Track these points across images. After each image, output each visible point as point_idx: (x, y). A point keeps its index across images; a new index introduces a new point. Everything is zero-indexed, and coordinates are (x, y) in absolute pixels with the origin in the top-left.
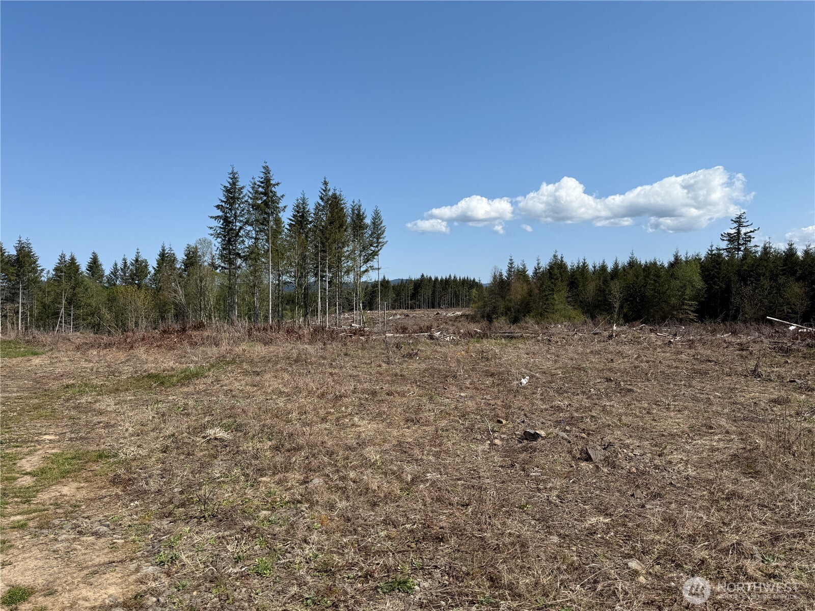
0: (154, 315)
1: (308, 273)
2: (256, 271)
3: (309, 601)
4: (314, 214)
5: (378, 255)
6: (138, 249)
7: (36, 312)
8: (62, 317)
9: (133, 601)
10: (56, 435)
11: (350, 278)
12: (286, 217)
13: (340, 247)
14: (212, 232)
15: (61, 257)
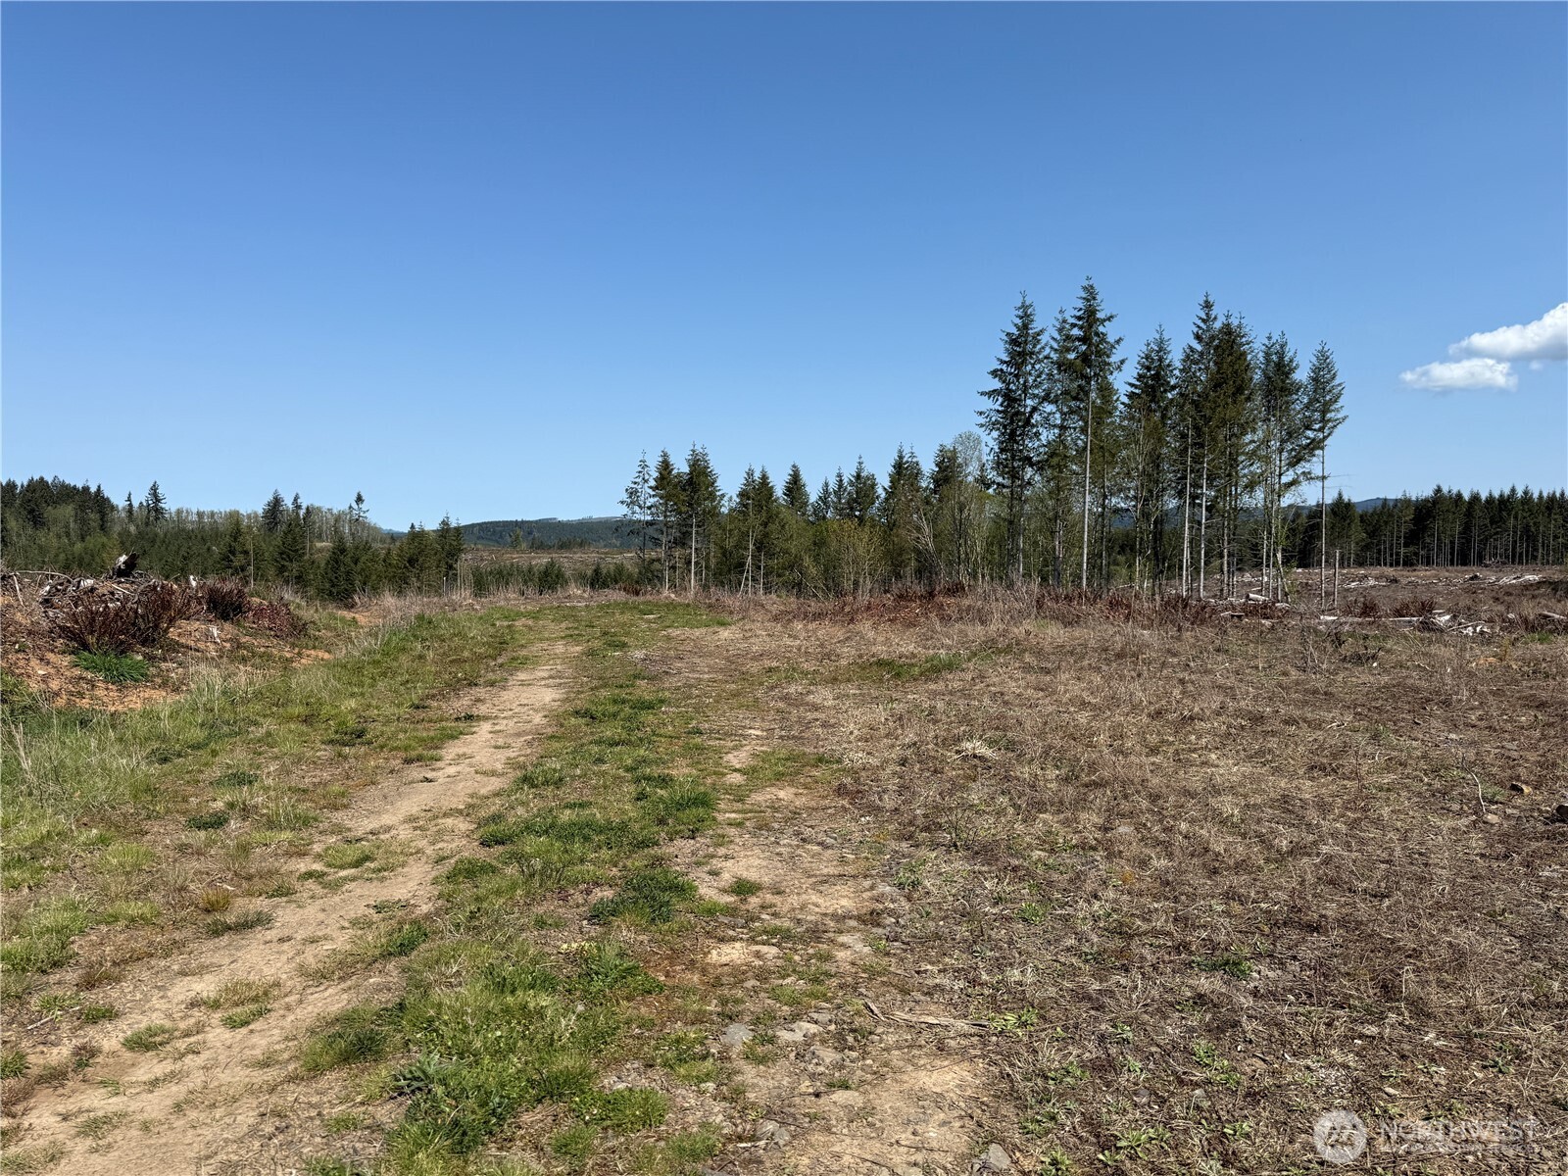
0: (883, 569)
1: (1164, 489)
2: (1059, 489)
3: (1089, 957)
4: (1181, 370)
5: (1322, 449)
6: (860, 458)
7: (713, 562)
8: (748, 572)
9: (868, 917)
10: (763, 731)
11: (1257, 499)
12: (1123, 382)
13: (1236, 435)
14: (982, 420)
15: (748, 474)
